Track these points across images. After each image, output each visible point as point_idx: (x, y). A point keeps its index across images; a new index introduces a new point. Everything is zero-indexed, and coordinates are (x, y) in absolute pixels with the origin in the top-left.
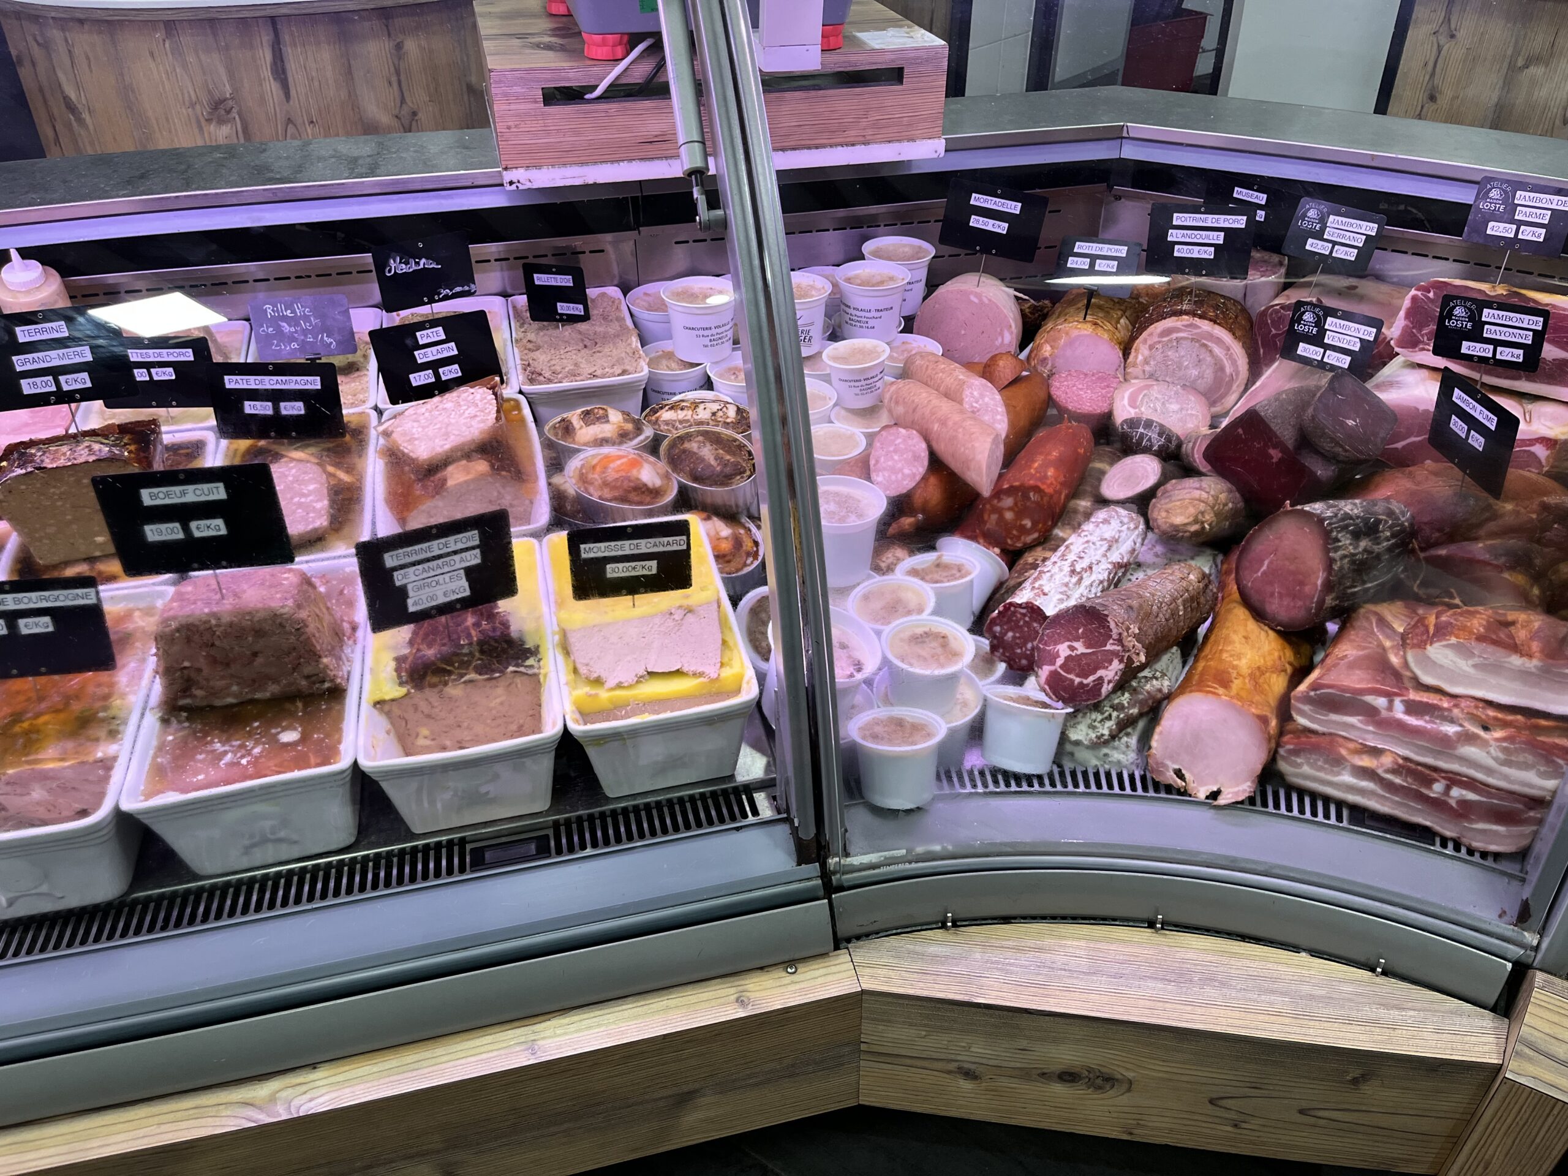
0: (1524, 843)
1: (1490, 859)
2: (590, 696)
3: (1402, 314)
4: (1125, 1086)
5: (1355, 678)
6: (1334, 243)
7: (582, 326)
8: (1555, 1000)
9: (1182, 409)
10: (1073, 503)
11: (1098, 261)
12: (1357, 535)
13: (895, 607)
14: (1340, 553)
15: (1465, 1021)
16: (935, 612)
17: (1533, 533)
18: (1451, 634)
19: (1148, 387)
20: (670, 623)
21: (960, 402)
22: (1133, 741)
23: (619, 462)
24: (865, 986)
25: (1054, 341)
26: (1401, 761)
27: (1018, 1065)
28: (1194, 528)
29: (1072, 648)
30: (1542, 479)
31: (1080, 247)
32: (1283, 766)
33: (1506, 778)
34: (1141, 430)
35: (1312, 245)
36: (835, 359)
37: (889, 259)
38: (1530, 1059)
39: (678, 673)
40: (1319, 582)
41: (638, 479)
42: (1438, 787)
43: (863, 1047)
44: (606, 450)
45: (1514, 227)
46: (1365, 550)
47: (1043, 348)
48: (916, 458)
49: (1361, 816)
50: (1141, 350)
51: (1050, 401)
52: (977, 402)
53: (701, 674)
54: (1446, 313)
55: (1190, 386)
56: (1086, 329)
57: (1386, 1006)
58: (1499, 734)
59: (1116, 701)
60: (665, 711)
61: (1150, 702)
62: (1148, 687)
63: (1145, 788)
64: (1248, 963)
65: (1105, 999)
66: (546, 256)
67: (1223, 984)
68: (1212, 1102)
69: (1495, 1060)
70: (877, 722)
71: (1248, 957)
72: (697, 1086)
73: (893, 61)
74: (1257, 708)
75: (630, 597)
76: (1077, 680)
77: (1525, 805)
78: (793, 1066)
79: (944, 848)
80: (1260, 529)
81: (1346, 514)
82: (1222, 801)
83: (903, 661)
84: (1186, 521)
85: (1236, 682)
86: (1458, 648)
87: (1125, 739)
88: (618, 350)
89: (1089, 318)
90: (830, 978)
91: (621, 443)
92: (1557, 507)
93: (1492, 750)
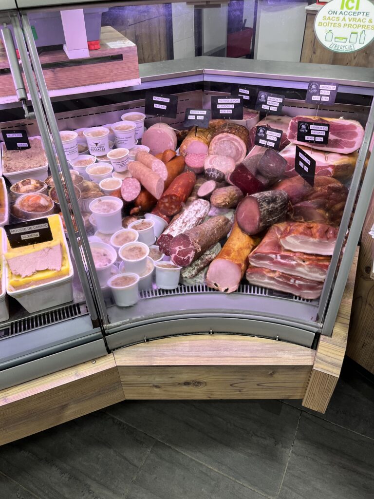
0: (319, 295)
1: (309, 301)
2: (16, 281)
3: (289, 128)
4: (204, 384)
5: (266, 249)
6: (270, 106)
7: (27, 151)
8: (326, 344)
9: (226, 164)
10: (189, 198)
11: (198, 116)
12: (269, 203)
13: (127, 239)
14: (263, 209)
15: (302, 352)
16: (139, 240)
17: (326, 196)
18: (292, 233)
19: (215, 157)
20: (44, 253)
21: (151, 168)
22: (203, 275)
23: (33, 198)
24: (118, 365)
25: (187, 144)
26: (281, 274)
27: (171, 382)
28: (224, 204)
29: (180, 248)
30: (331, 179)
31: (192, 112)
32: (248, 279)
33: (311, 276)
34: (211, 172)
35: (264, 107)
36: (111, 156)
37: (131, 120)
38: (320, 363)
39: (47, 270)
40: (258, 219)
41: (39, 203)
42: (292, 281)
43: (122, 382)
44: (31, 194)
45: (320, 97)
46: (272, 207)
47: (184, 146)
48: (137, 188)
49: (271, 292)
50: (213, 146)
51: (185, 164)
52: (157, 167)
53: (55, 270)
54: (300, 128)
55: (229, 156)
56: (196, 139)
57: (279, 350)
58: (307, 263)
59: (197, 263)
60: (41, 284)
61: (207, 262)
62: (207, 258)
63: (206, 290)
64: (238, 342)
65: (194, 359)
66: (12, 127)
67: (231, 350)
68: (231, 385)
69: (311, 364)
70: (118, 279)
71: (238, 340)
72: (66, 403)
73: (118, 52)
74: (237, 261)
75: (32, 245)
76: (182, 258)
77: (317, 284)
78: (99, 392)
79: (142, 317)
80: (241, 203)
81: (265, 196)
82: (229, 292)
83: (126, 258)
84: (221, 202)
85: (233, 253)
86: (295, 237)
87: (200, 275)
88: (39, 158)
89: (197, 135)
90: (107, 363)
91: (35, 191)
92: (333, 187)
93: (306, 268)
